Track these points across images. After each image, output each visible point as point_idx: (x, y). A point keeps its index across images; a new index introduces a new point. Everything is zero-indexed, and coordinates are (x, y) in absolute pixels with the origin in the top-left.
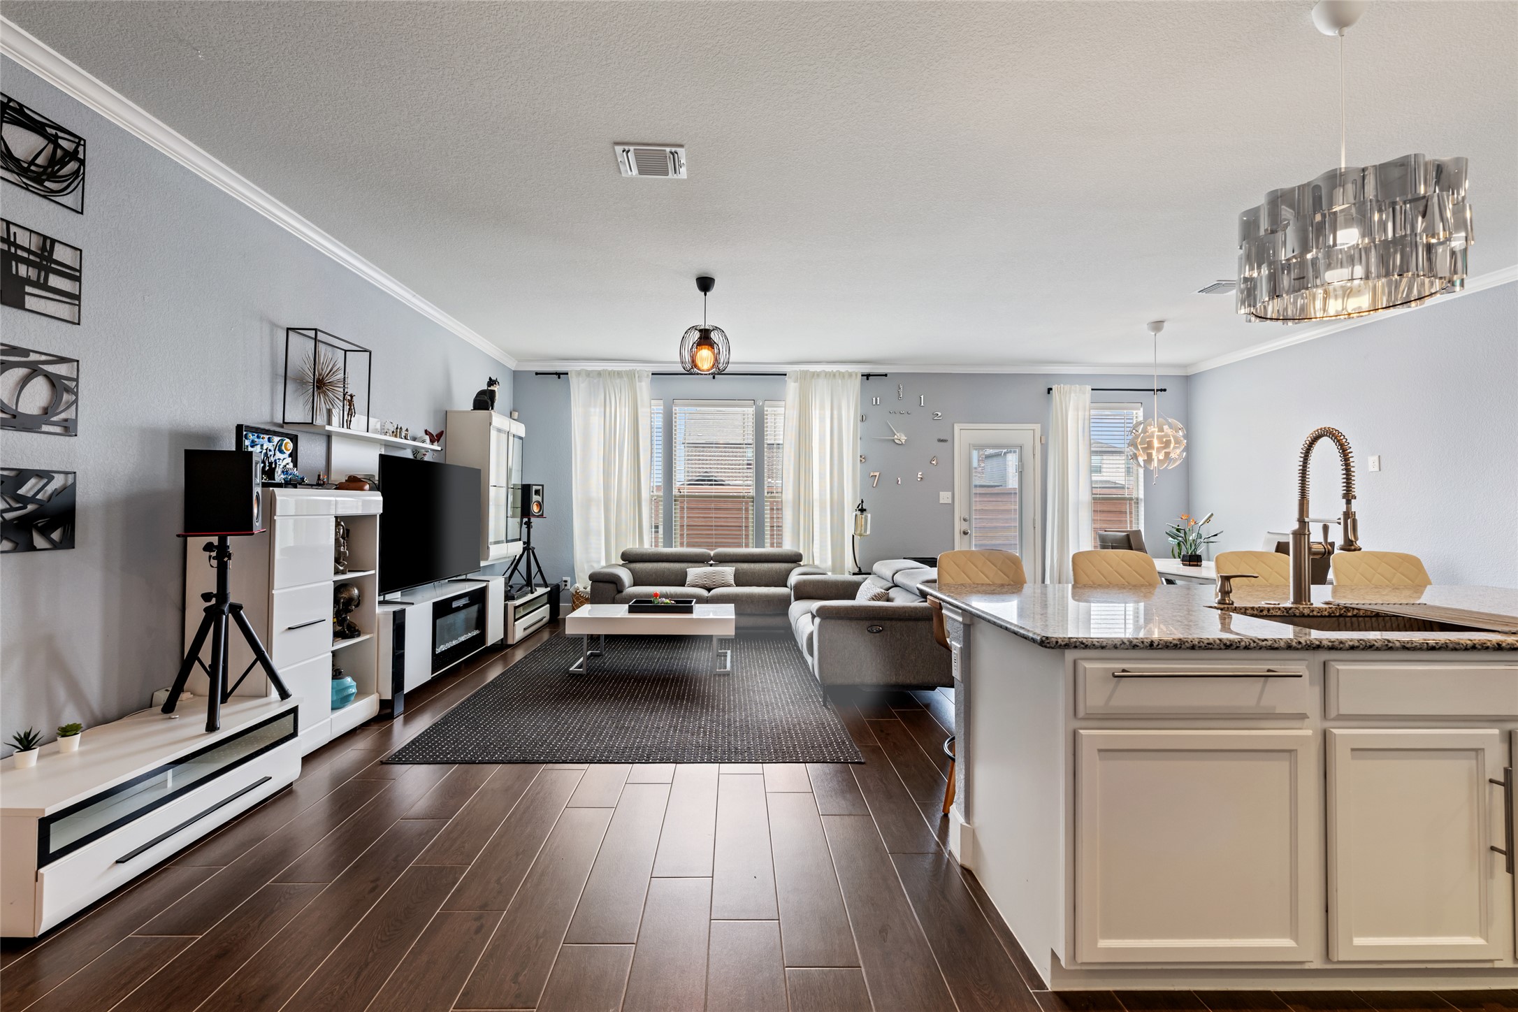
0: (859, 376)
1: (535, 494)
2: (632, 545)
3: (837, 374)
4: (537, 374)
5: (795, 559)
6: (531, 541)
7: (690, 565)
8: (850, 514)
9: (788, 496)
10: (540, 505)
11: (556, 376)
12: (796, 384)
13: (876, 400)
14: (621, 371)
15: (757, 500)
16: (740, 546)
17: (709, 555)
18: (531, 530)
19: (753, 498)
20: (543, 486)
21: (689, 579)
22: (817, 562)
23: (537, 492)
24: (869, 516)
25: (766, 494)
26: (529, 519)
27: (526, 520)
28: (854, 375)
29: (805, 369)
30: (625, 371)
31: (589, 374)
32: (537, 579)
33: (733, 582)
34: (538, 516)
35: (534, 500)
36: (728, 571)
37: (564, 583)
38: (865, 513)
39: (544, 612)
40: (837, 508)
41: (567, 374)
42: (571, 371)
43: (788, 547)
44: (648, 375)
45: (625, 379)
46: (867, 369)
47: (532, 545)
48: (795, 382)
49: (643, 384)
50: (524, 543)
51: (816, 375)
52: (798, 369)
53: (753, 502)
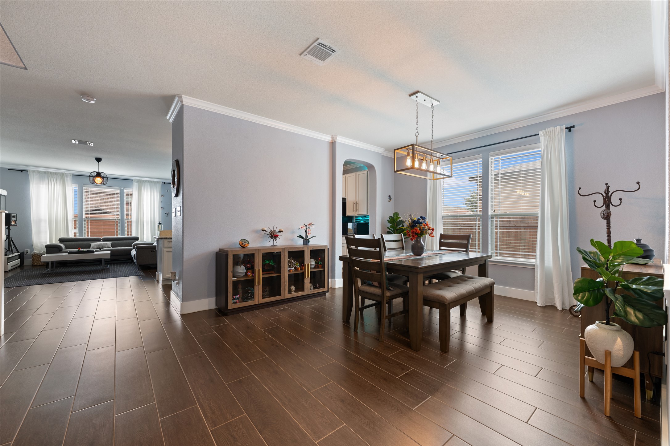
0: (161, 183)
1: (13, 217)
2: (64, 236)
3: (153, 182)
4: (9, 169)
5: (137, 239)
6: (10, 235)
7: (92, 242)
8: (157, 225)
9: (134, 218)
10: (15, 221)
11: (20, 172)
12: (137, 184)
13: (168, 190)
14: (57, 173)
15: (121, 221)
16: (114, 235)
17: (101, 239)
18: (10, 231)
19: (120, 220)
20: (17, 214)
21: (92, 246)
22: (145, 240)
23: (14, 217)
24: (162, 225)
25: (125, 219)
26: (9, 227)
27: (8, 227)
28: (159, 182)
29: (140, 179)
30: (59, 173)
31: (39, 172)
32: (14, 249)
33: (111, 246)
34: (15, 226)
35: (12, 219)
36: (109, 243)
37: (26, 252)
38: (161, 225)
39: (18, 261)
40: (152, 223)
41: (27, 171)
42: (29, 170)
43: (134, 235)
44: (71, 175)
45: (59, 176)
46: (164, 181)
47: (11, 237)
48: (136, 183)
49: (68, 178)
50: (7, 236)
51: (144, 181)
52: (138, 179)
53: (120, 221)
